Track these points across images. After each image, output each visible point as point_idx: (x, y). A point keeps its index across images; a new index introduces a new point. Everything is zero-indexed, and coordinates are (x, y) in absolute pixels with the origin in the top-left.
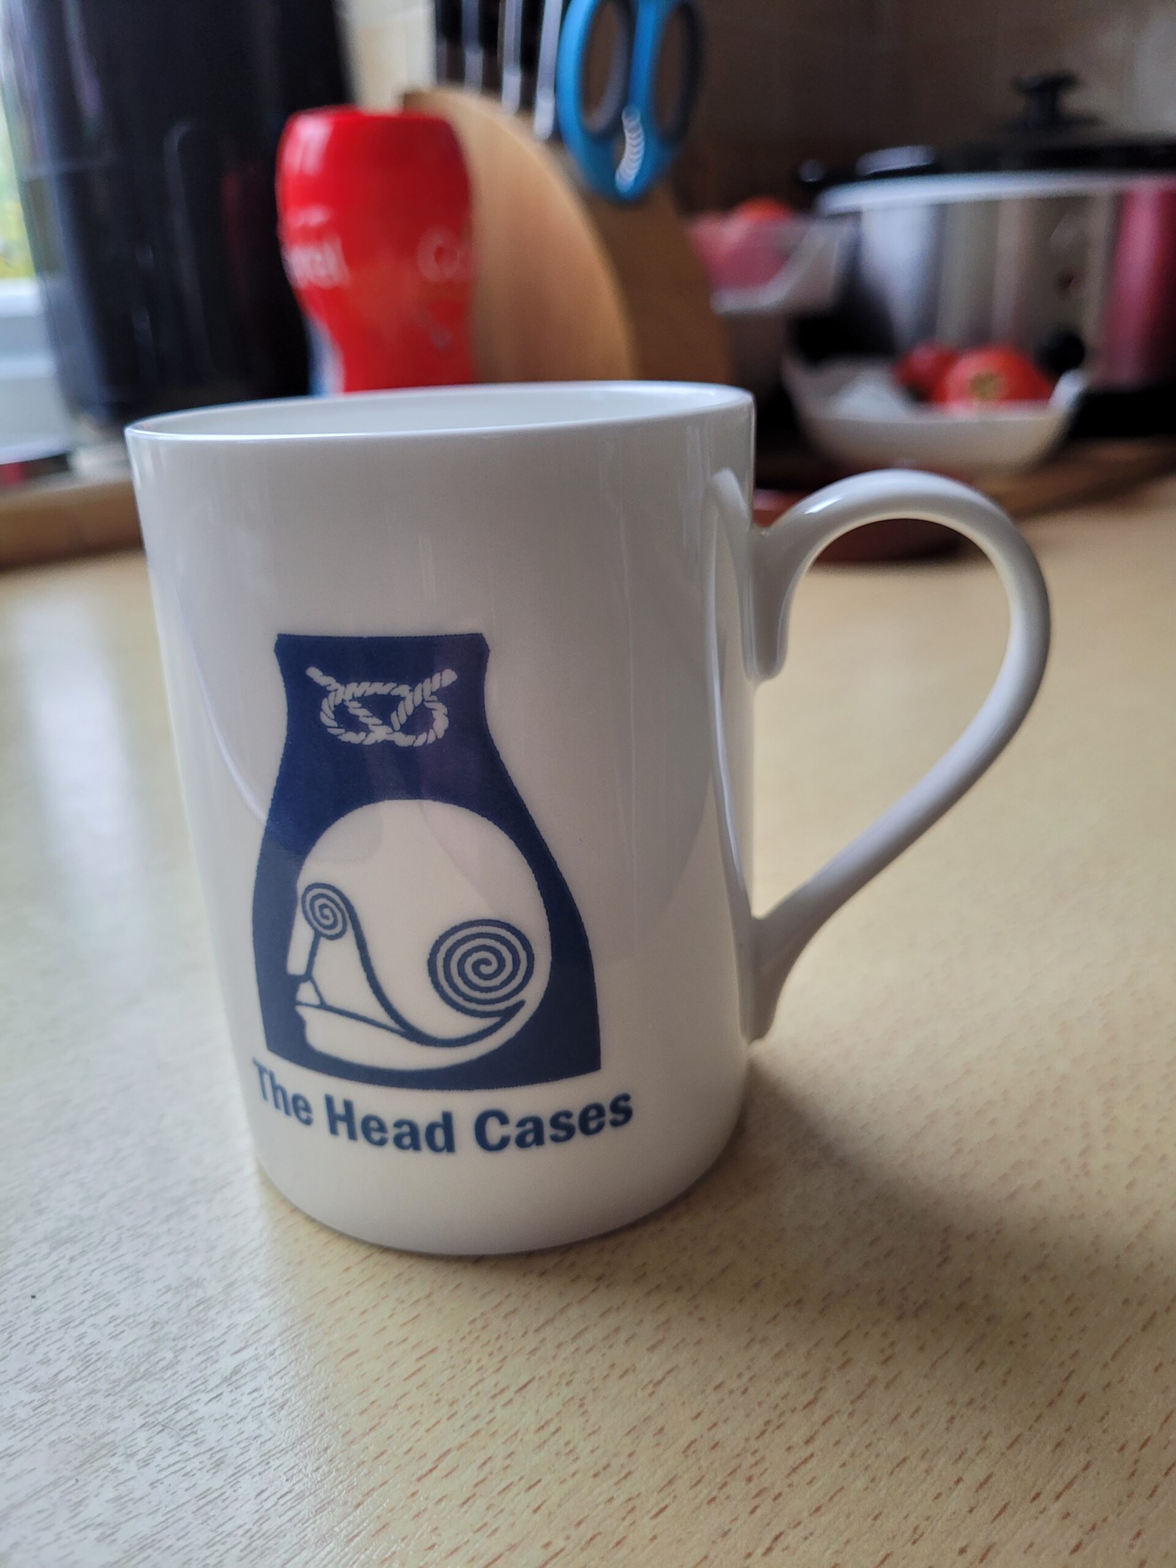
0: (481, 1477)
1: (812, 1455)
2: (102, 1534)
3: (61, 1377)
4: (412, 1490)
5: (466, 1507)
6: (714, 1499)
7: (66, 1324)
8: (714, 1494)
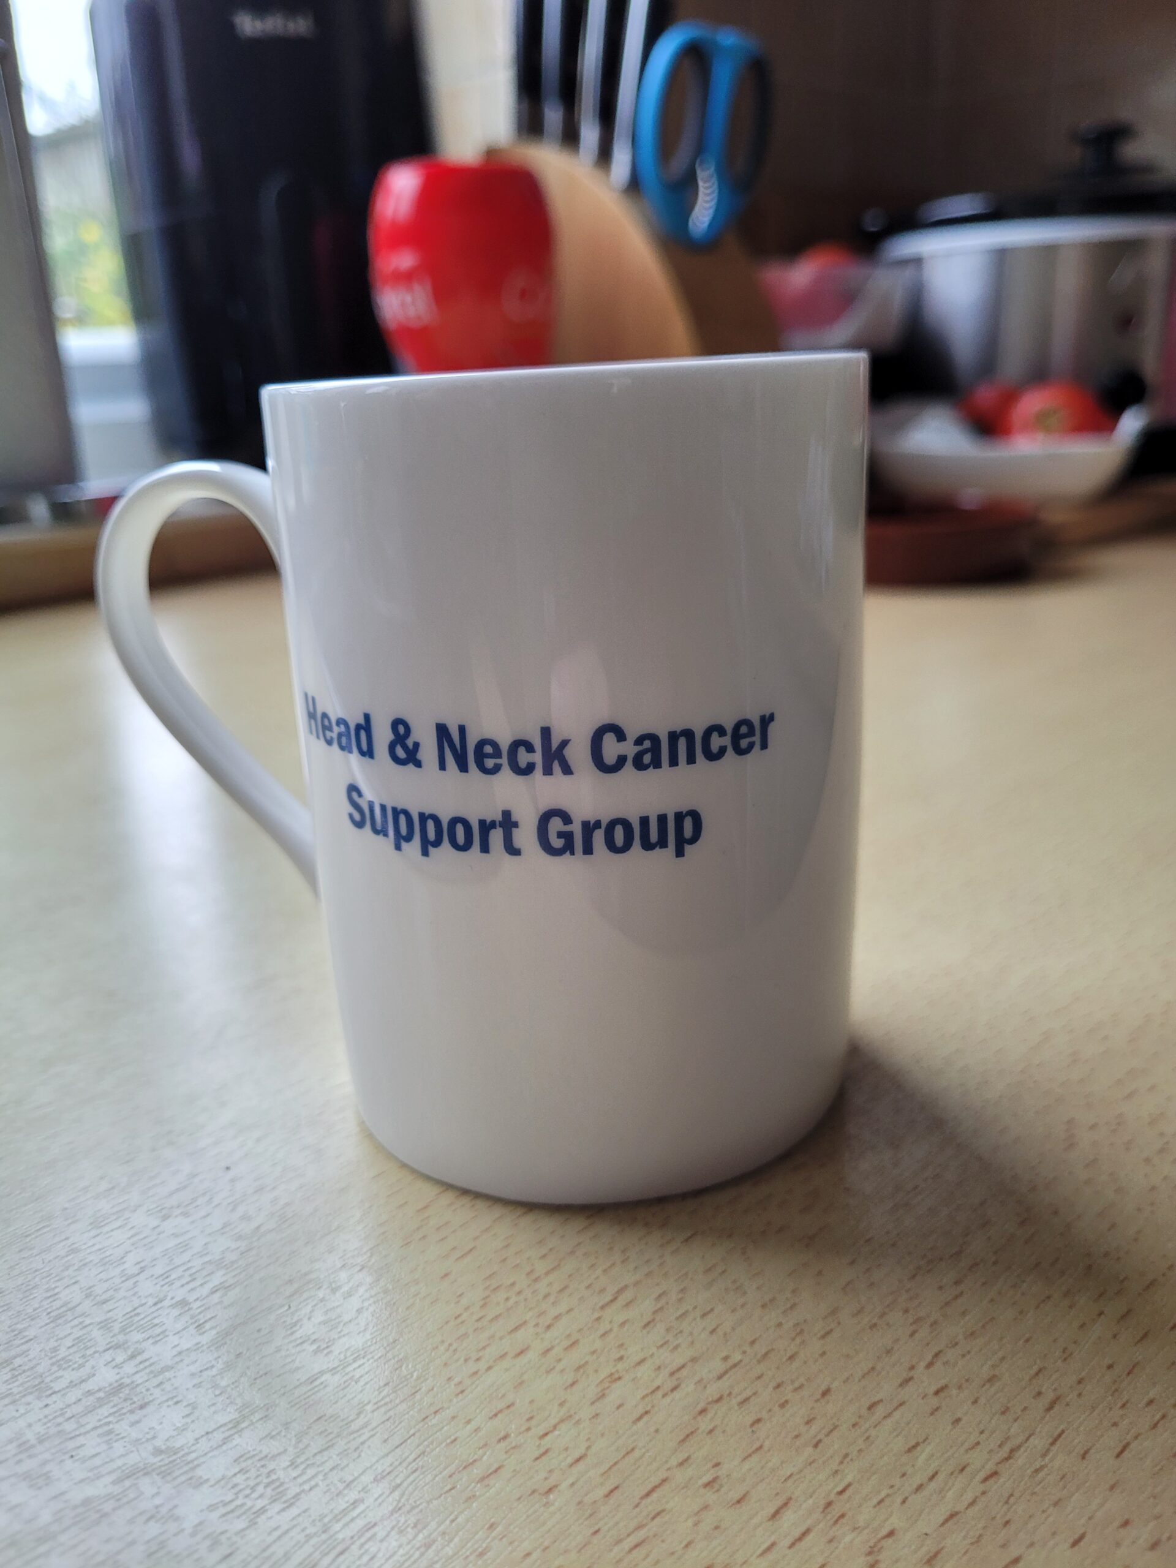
0: (659, 1306)
1: (962, 1293)
2: (319, 1347)
3: (262, 1229)
4: (596, 1315)
5: (648, 1329)
6: (875, 1325)
7: (259, 1190)
8: (875, 1320)
